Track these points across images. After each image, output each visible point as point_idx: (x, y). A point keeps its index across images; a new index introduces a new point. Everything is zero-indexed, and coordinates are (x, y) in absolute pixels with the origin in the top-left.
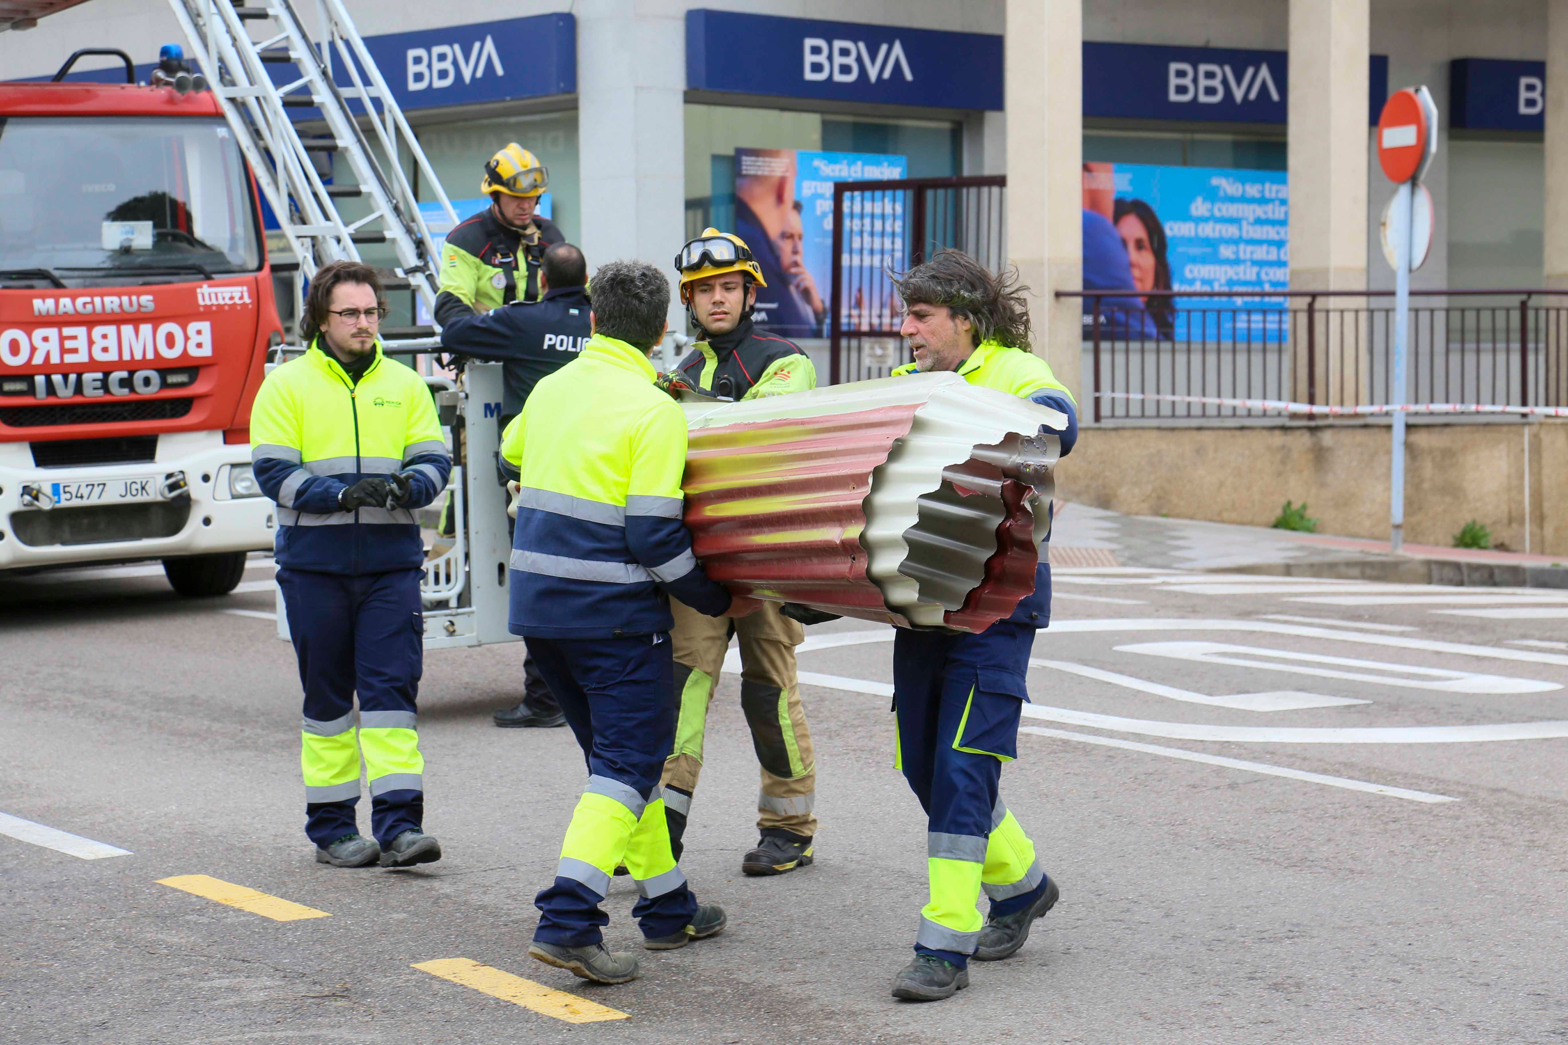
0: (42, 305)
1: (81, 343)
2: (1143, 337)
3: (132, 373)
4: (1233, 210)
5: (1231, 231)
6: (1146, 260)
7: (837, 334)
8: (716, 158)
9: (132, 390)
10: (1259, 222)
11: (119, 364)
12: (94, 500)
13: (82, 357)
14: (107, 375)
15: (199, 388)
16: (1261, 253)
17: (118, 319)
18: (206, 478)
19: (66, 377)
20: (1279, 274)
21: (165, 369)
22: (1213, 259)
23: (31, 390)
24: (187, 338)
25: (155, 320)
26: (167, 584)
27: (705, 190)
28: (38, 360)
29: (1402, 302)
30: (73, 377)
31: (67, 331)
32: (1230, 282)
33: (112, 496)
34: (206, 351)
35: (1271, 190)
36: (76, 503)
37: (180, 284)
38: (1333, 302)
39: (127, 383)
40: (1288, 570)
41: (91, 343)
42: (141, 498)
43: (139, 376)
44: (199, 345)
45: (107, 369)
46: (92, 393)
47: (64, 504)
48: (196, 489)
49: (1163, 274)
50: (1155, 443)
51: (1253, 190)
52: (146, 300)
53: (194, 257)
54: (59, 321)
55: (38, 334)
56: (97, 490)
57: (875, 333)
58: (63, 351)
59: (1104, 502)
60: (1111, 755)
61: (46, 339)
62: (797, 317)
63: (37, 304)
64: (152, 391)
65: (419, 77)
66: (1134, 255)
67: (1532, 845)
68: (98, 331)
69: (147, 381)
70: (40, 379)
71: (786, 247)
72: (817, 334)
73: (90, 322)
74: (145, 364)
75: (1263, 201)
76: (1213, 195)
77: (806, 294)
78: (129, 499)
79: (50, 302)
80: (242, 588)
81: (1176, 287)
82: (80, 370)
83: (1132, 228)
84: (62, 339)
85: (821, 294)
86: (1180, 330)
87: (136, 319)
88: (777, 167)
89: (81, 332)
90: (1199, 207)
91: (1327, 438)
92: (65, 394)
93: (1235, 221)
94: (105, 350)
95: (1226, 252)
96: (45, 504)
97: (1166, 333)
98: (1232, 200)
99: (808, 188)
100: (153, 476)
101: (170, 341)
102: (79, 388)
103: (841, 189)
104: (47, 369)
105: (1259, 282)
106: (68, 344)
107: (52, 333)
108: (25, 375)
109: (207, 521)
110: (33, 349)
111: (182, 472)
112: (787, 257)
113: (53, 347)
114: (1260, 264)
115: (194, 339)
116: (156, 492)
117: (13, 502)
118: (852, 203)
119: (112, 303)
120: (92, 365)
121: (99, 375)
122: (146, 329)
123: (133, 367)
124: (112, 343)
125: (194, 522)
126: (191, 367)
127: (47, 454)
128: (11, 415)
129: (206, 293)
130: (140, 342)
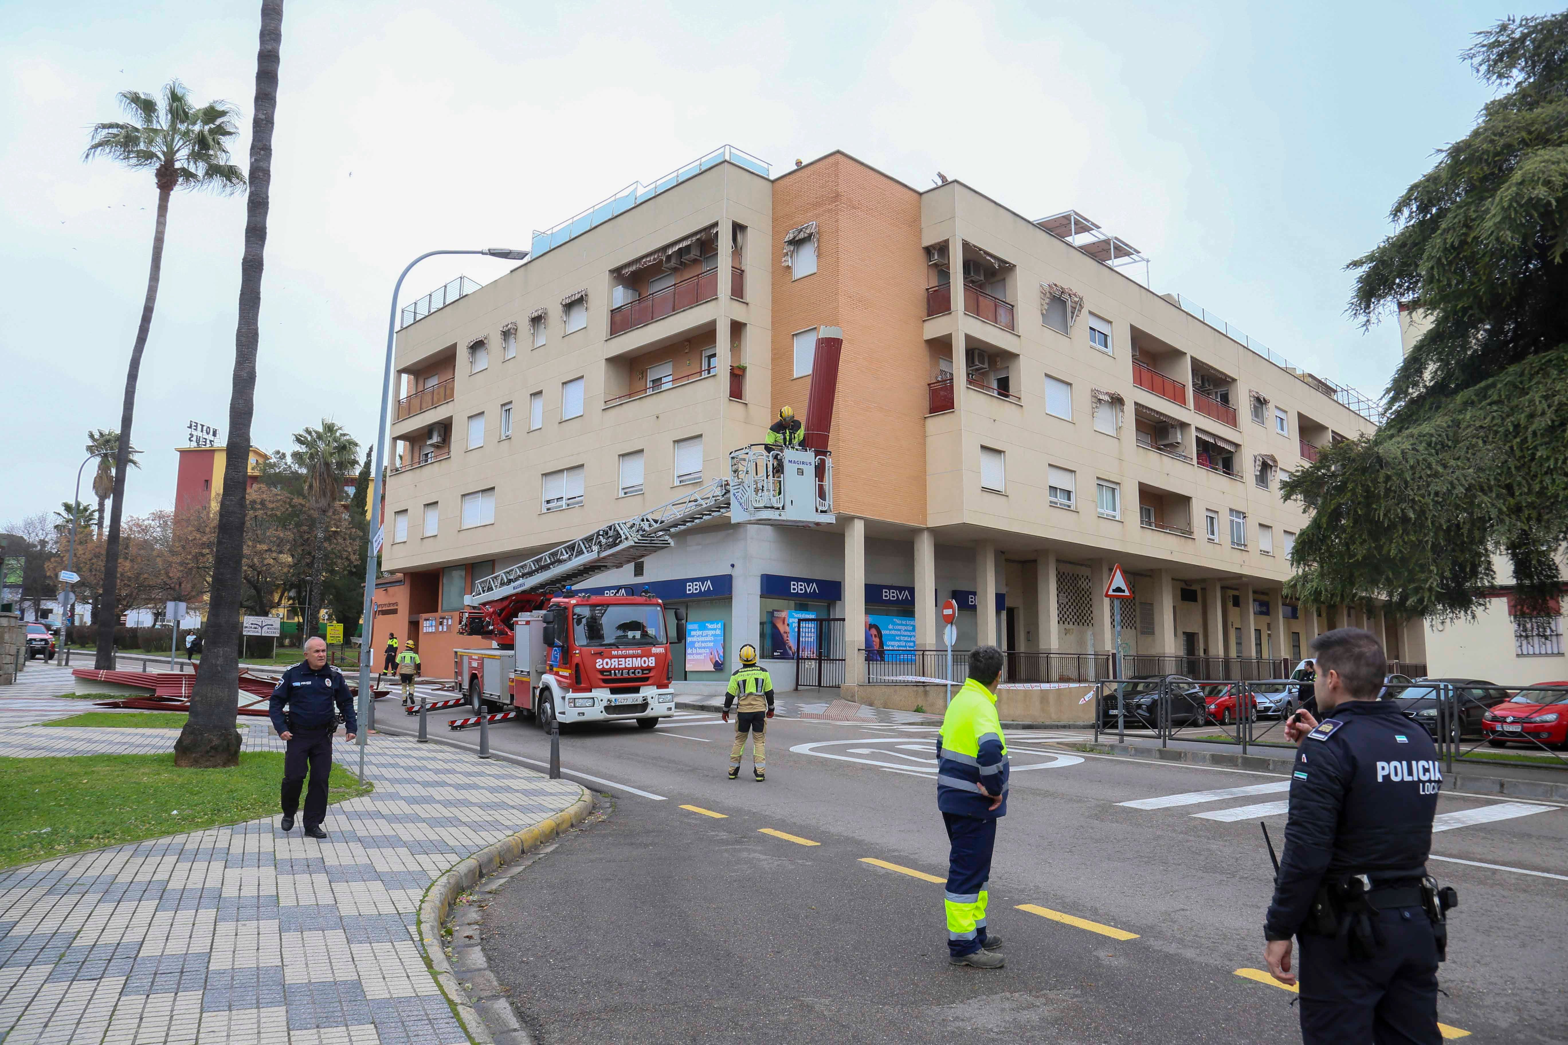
0: (614, 653)
1: (623, 663)
2: (877, 660)
3: (635, 671)
4: (899, 627)
5: (899, 633)
6: (877, 640)
7: (798, 659)
8: (768, 612)
9: (635, 675)
10: (905, 630)
11: (632, 668)
12: (624, 703)
13: (623, 666)
14: (629, 671)
15: (651, 674)
16: (906, 639)
17: (632, 656)
18: (651, 698)
19: (619, 672)
20: (912, 644)
21: (643, 669)
22: (894, 640)
23: (610, 675)
24: (648, 662)
25: (641, 657)
26: (637, 725)
27: (765, 620)
28: (612, 667)
29: (949, 653)
30: (621, 671)
31: (620, 660)
32: (898, 646)
33: (629, 702)
34: (653, 665)
35: (908, 622)
36: (620, 704)
37: (647, 648)
38: (927, 653)
39: (634, 673)
40: (922, 724)
41: (625, 663)
42: (636, 703)
43: (637, 671)
45: (629, 669)
46: (625, 675)
47: (617, 704)
48: (650, 700)
49: (881, 644)
50: (884, 689)
51: (904, 622)
52: (639, 652)
53: (650, 641)
55: (613, 660)
56: (625, 701)
57: (808, 659)
58: (619, 665)
59: (871, 705)
60: (909, 776)
61: (614, 662)
62: (788, 654)
64: (640, 675)
65: (690, 590)
66: (874, 638)
67: (1023, 799)
68: (627, 660)
69: (639, 673)
70: (613, 672)
71: (785, 635)
72: (793, 659)
73: (625, 657)
74: (638, 668)
75: (906, 625)
76: (894, 624)
77: (790, 648)
78: (633, 703)
80: (657, 726)
81: (885, 648)
82: (622, 669)
83: (874, 632)
85: (794, 648)
86: (886, 659)
87: (636, 656)
88: (783, 614)
89: (623, 660)
90: (890, 627)
91: (928, 688)
92: (619, 676)
93: (900, 630)
94: (629, 664)
95: (897, 638)
96: (613, 704)
97: (882, 659)
98: (899, 625)
99: (791, 620)
100: (639, 697)
101: (645, 662)
102: (622, 674)
103: (800, 621)
104: (615, 669)
105: (906, 646)
106: (620, 663)
107: (616, 660)
108: (609, 671)
109: (652, 709)
110: (611, 664)
111: (646, 696)
112: (785, 638)
114: (906, 641)
116: (640, 702)
117: (605, 703)
118: (803, 624)
119: (631, 652)
120: (626, 668)
121: (627, 671)
122: (639, 659)
123: (635, 669)
124: (631, 663)
125: (649, 709)
126: (649, 669)
127: (614, 691)
128: (605, 681)
129: (654, 650)
130: (637, 662)
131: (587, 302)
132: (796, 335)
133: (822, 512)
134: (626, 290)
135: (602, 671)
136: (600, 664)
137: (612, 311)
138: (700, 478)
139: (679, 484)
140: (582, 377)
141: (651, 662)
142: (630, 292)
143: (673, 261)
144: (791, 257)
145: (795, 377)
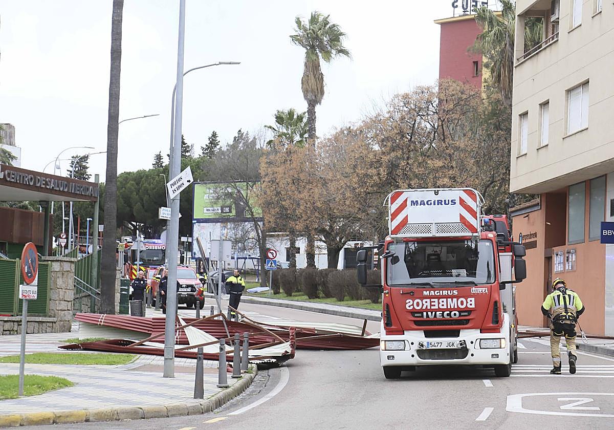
0: (426, 293)
1: (436, 303)
3: (451, 312)
9: (451, 317)
11: (447, 309)
12: (439, 347)
13: (436, 307)
14: (443, 312)
15: (471, 317)
17: (447, 297)
18: (472, 343)
19: (432, 313)
21: (461, 311)
23: (422, 316)
24: (467, 303)
25: (458, 297)
28: (424, 308)
30: (434, 313)
31: (432, 300)
33: (444, 347)
34: (473, 306)
36: (433, 348)
37: (466, 287)
39: (449, 315)
41: (439, 303)
42: (452, 347)
43: (453, 313)
44: (471, 305)
45: (443, 310)
46: (439, 317)
47: (430, 348)
48: (469, 346)
52: (455, 292)
54: (430, 297)
55: (424, 301)
56: (440, 345)
58: (431, 305)
61: (426, 302)
63: (424, 292)
64: (457, 317)
68: (441, 300)
69: (455, 314)
70: (425, 314)
73: (439, 298)
74: (454, 309)
78: (449, 347)
79: (428, 292)
82: (436, 311)
84: (431, 302)
87: (452, 297)
89: (436, 300)
92: (432, 317)
94: (443, 305)
96: (425, 348)
100: (456, 341)
101: (462, 303)
102: (435, 316)
104: (427, 310)
106: (432, 304)
107: (428, 300)
108: (421, 312)
109: (472, 355)
110: (423, 305)
111: (464, 340)
113: (428, 304)
115: (469, 303)
116: (457, 346)
117: (416, 347)
119: (445, 293)
120: (439, 309)
121: (441, 313)
122: (455, 300)
123: (451, 310)
124: (445, 303)
125: (469, 354)
126: (470, 311)
127: (428, 334)
128: (417, 323)
129: (474, 290)
130: (453, 303)
135: (413, 312)
136: (410, 304)
141: (471, 303)
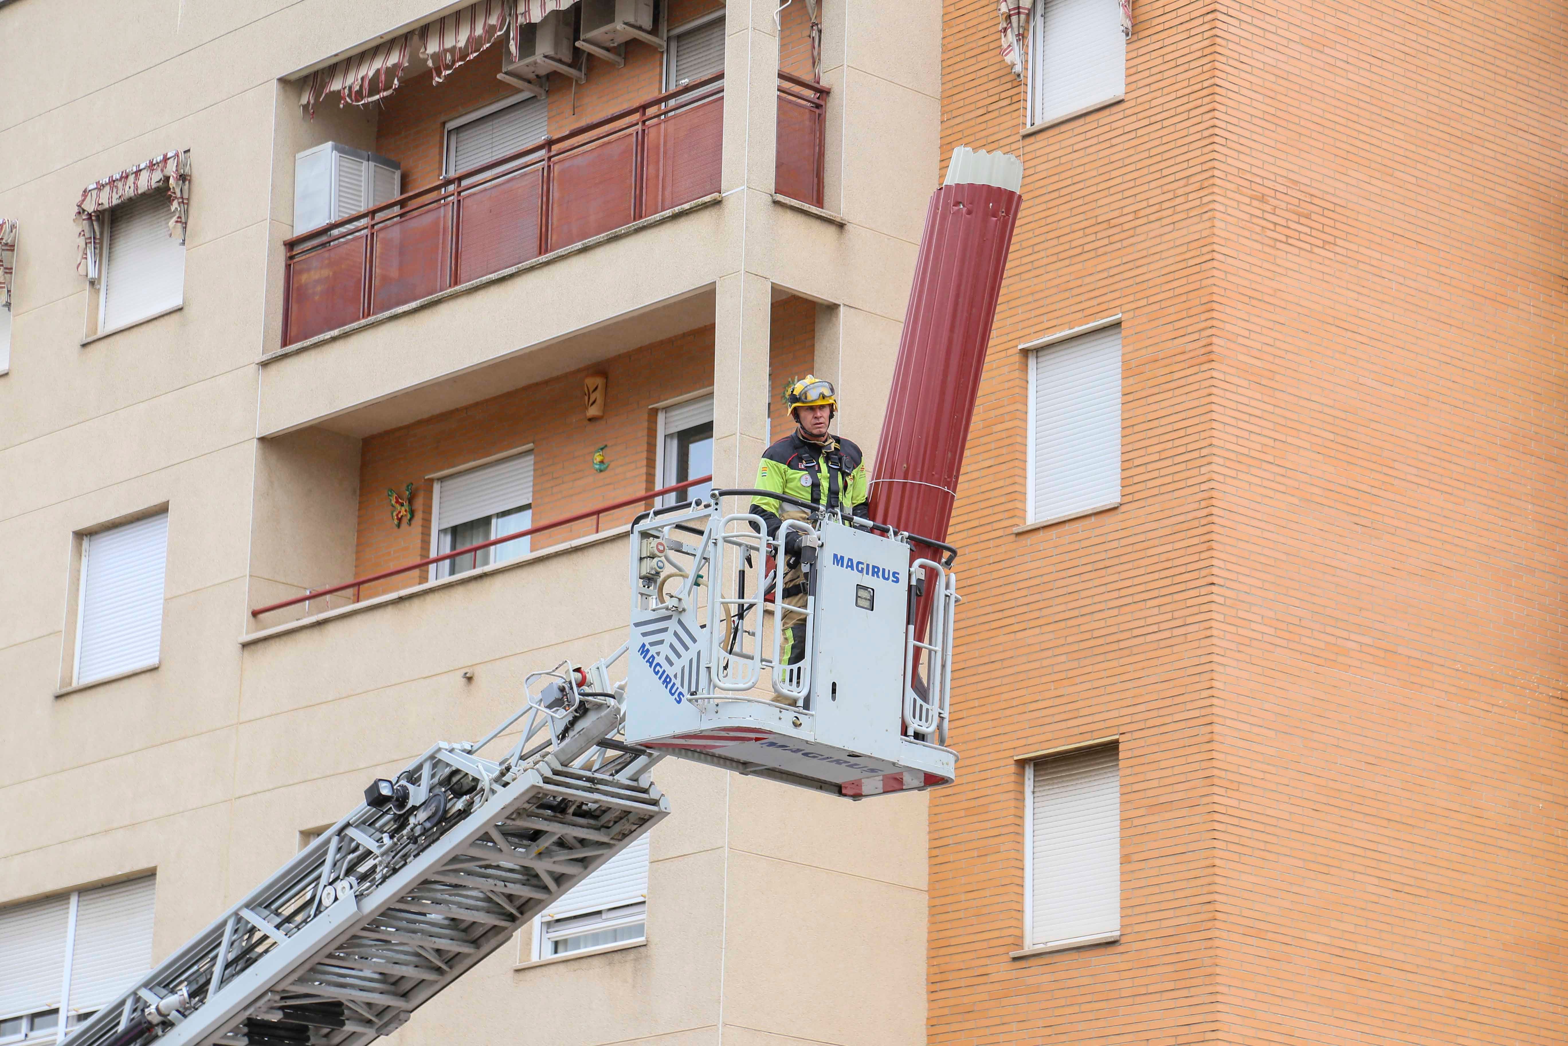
131: (185, 202)
132: (1038, 351)
133: (919, 736)
134: (349, 163)
137: (290, 245)
138: (639, 929)
139: (548, 955)
140: (161, 510)
142: (366, 169)
143: (544, 47)
144: (1021, 37)
145: (1032, 519)
